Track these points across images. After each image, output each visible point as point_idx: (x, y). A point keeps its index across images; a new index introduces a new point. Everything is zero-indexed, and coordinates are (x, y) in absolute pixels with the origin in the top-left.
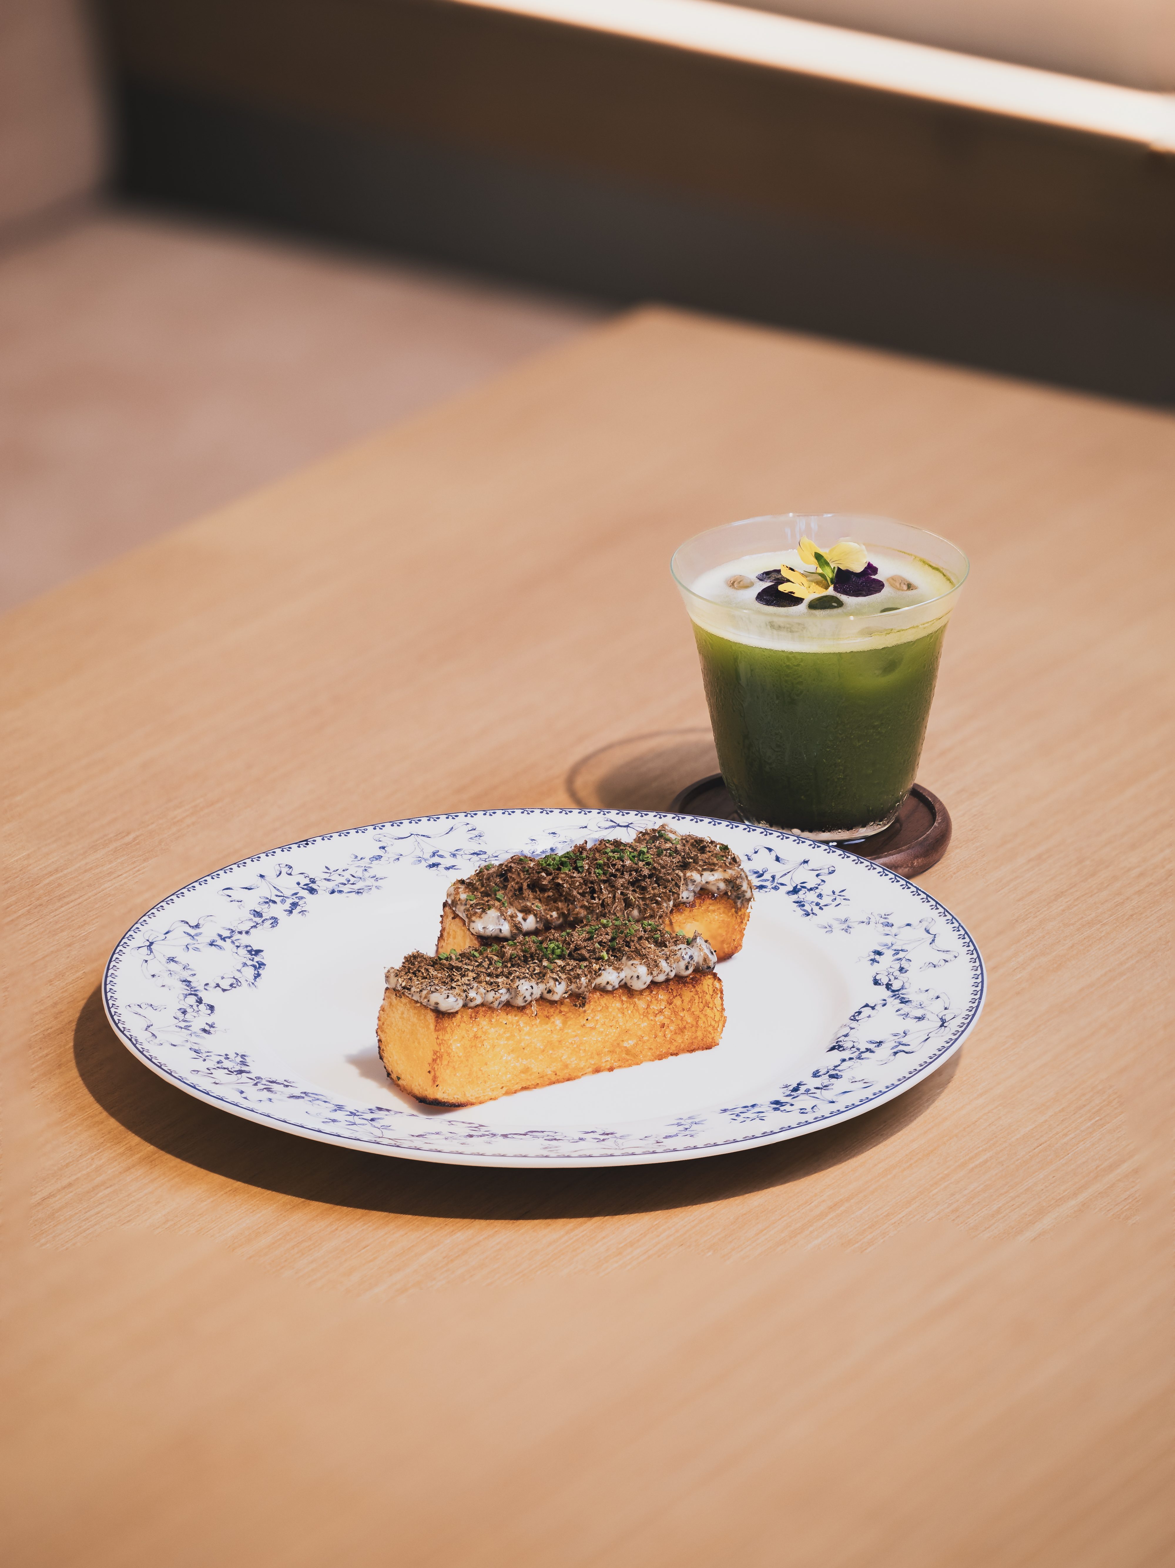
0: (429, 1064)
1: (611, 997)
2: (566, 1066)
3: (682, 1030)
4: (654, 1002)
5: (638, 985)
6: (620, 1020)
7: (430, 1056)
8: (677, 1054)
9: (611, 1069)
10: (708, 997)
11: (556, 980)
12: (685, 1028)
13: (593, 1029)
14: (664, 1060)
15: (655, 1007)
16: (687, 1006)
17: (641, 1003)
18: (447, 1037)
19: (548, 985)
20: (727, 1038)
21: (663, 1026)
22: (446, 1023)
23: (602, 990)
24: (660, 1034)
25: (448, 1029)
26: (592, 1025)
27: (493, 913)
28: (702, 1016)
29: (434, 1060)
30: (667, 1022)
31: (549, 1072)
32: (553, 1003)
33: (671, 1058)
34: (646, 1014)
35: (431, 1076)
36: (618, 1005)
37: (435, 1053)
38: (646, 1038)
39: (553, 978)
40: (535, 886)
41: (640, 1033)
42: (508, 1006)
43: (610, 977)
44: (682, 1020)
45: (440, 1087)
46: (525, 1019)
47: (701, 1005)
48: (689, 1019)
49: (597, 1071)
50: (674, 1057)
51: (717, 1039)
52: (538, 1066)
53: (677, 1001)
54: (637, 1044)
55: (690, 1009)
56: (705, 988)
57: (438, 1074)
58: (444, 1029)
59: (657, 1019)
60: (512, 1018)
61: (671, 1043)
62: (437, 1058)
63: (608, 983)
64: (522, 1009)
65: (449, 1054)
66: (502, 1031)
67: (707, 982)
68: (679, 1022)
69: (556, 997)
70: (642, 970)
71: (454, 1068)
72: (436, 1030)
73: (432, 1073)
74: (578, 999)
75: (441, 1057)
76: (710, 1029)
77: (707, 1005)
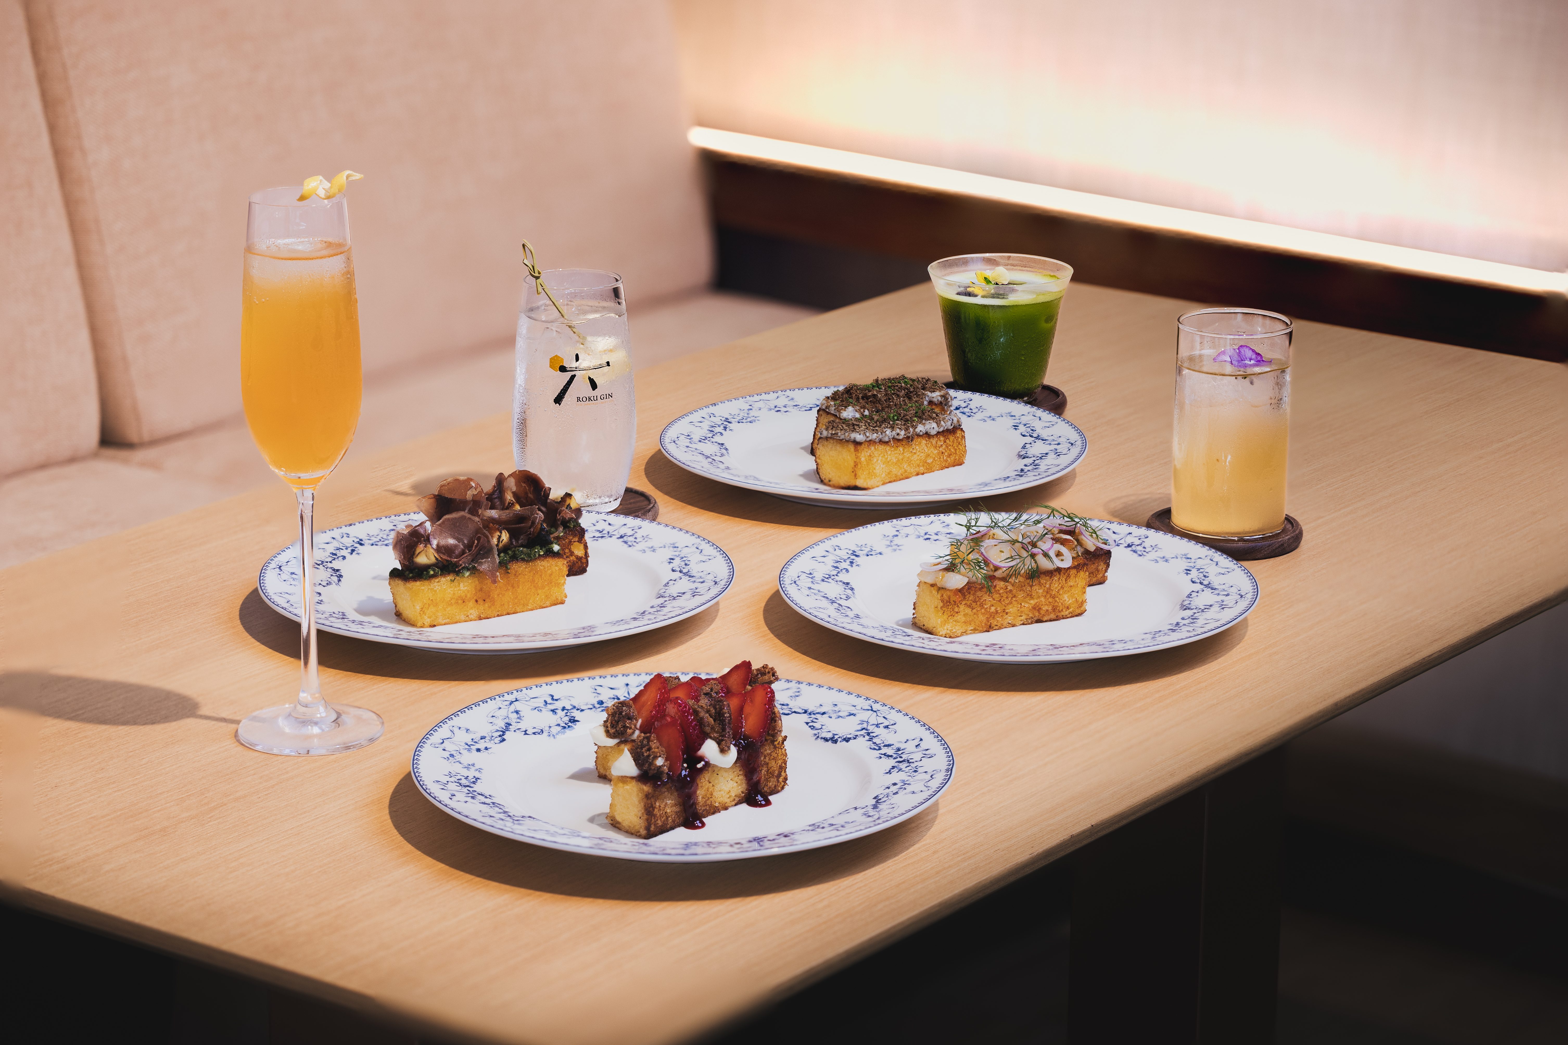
0: (853, 468)
1: (921, 438)
2: (906, 471)
3: (949, 456)
4: (939, 441)
5: (933, 432)
6: (926, 449)
7: (852, 464)
8: (948, 468)
9: (923, 474)
10: (960, 439)
11: (900, 429)
12: (951, 455)
13: (915, 453)
14: (943, 470)
15: (940, 443)
16: (951, 444)
17: (934, 441)
18: (859, 455)
19: (897, 431)
20: (968, 460)
21: (943, 453)
22: (859, 447)
23: (918, 435)
24: (942, 457)
25: (860, 451)
26: (914, 451)
27: (850, 408)
28: (957, 449)
29: (855, 466)
30: (944, 451)
31: (899, 474)
32: (899, 440)
33: (946, 469)
34: (936, 447)
35: (853, 474)
36: (925, 442)
37: (855, 462)
38: (936, 459)
39: (899, 428)
40: (865, 397)
41: (934, 456)
42: (881, 442)
43: (920, 428)
44: (950, 450)
45: (858, 480)
46: (888, 448)
47: (957, 444)
48: (953, 450)
49: (918, 474)
50: (947, 469)
51: (964, 461)
52: (896, 471)
53: (948, 441)
54: (933, 462)
55: (953, 446)
56: (958, 435)
57: (857, 473)
58: (858, 450)
59: (940, 449)
60: (881, 447)
61: (946, 461)
62: (856, 465)
63: (921, 431)
64: (887, 443)
65: (860, 463)
66: (880, 453)
67: (959, 432)
68: (949, 451)
69: (901, 437)
70: (934, 425)
71: (863, 470)
72: (855, 451)
73: (854, 472)
74: (909, 439)
75: (857, 464)
76: (961, 455)
77: (959, 443)
